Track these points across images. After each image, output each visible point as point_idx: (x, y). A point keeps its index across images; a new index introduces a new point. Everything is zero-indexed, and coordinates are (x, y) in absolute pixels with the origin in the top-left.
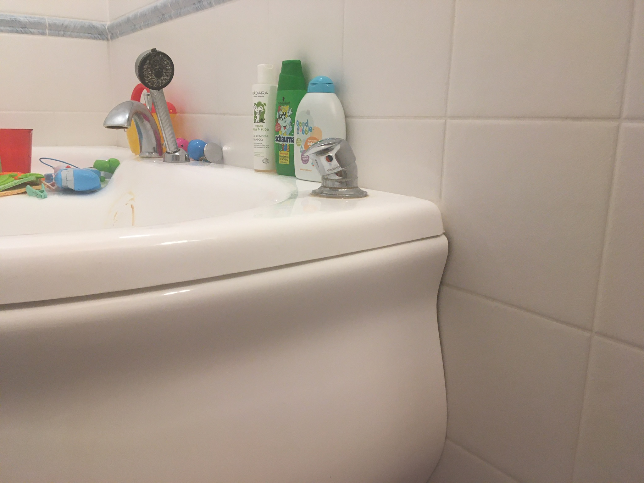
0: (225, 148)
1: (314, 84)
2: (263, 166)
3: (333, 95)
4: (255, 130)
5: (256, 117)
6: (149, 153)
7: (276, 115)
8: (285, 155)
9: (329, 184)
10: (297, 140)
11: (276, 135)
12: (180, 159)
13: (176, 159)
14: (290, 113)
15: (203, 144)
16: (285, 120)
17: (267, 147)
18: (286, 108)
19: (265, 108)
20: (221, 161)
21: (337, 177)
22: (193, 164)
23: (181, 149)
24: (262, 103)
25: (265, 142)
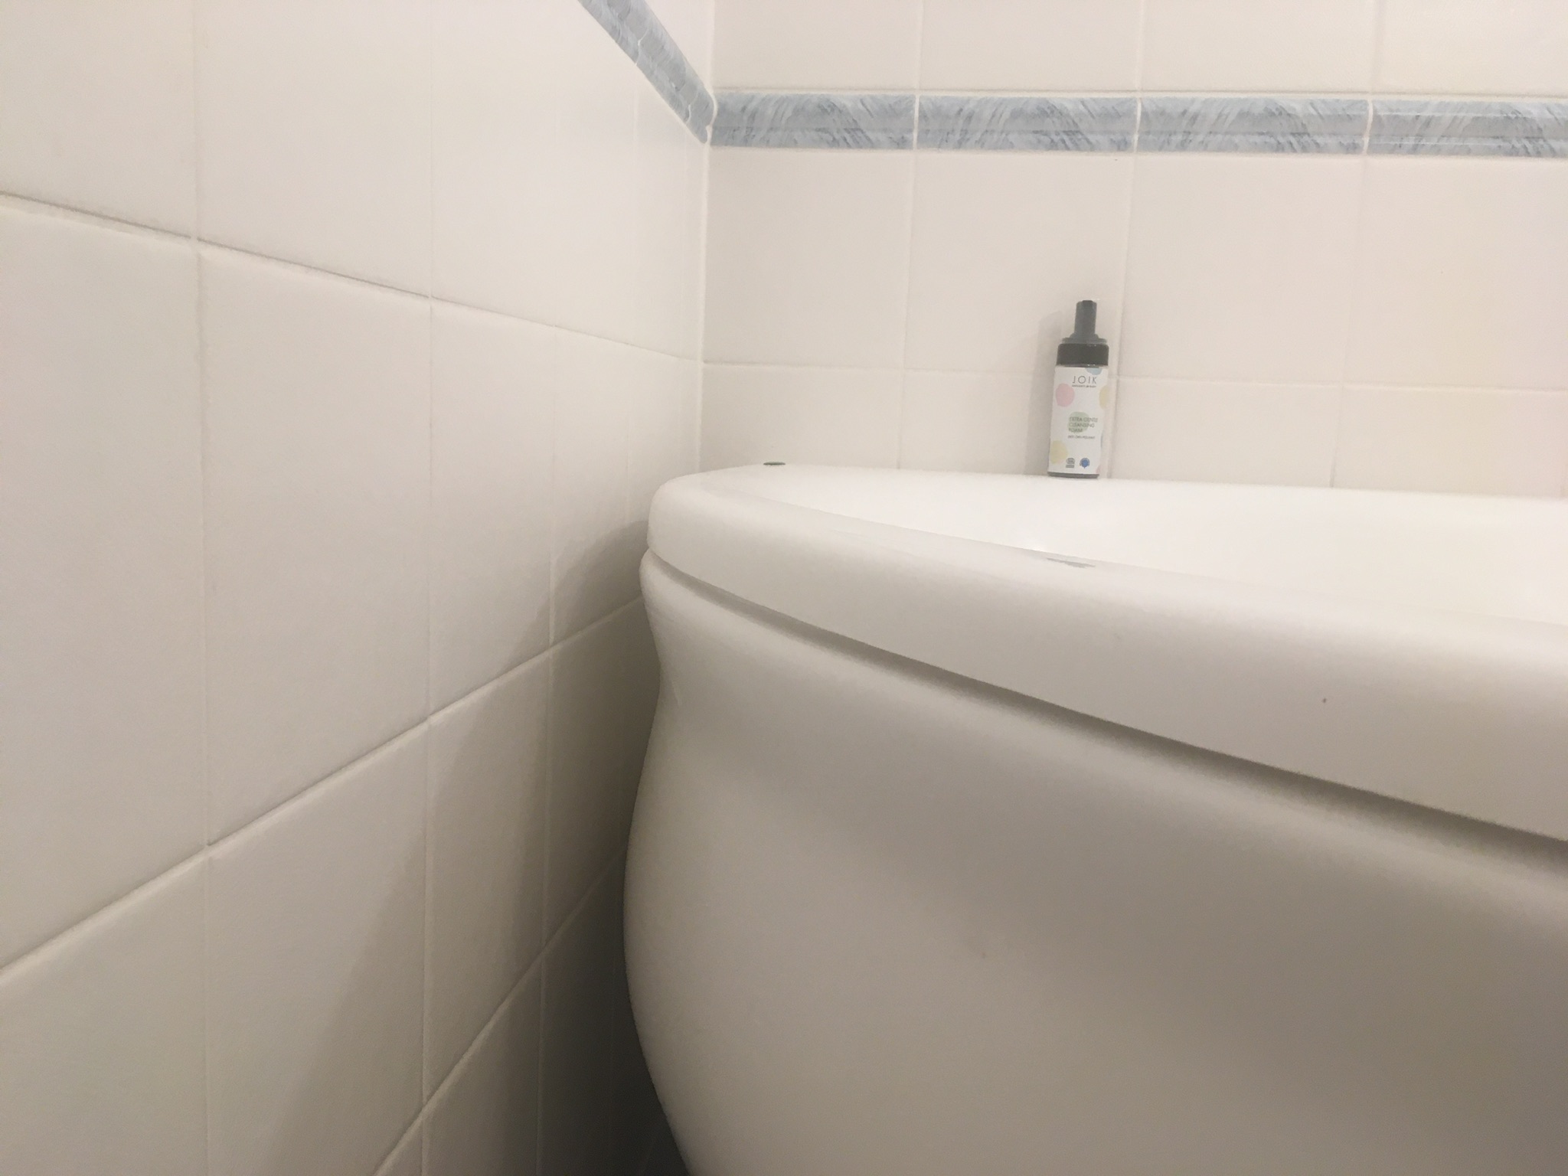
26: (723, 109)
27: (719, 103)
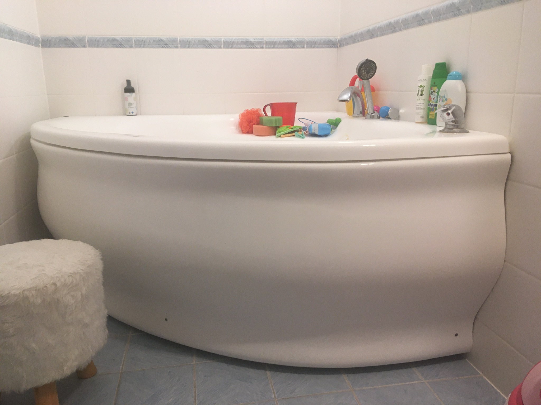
0: (401, 111)
1: (450, 76)
2: (420, 120)
3: (461, 81)
4: (417, 100)
5: (418, 93)
6: (358, 114)
7: (430, 92)
8: (432, 114)
9: (448, 126)
10: (439, 105)
11: (429, 103)
12: (375, 117)
13: (372, 117)
14: (437, 90)
15: (388, 109)
16: (434, 95)
17: (424, 109)
18: (435, 89)
19: (424, 88)
20: (398, 118)
21: (452, 123)
22: (381, 120)
23: (376, 112)
24: (423, 86)
25: (422, 106)
26: (42, 40)
27: (41, 38)
